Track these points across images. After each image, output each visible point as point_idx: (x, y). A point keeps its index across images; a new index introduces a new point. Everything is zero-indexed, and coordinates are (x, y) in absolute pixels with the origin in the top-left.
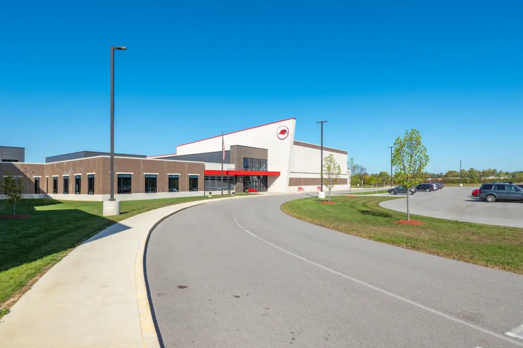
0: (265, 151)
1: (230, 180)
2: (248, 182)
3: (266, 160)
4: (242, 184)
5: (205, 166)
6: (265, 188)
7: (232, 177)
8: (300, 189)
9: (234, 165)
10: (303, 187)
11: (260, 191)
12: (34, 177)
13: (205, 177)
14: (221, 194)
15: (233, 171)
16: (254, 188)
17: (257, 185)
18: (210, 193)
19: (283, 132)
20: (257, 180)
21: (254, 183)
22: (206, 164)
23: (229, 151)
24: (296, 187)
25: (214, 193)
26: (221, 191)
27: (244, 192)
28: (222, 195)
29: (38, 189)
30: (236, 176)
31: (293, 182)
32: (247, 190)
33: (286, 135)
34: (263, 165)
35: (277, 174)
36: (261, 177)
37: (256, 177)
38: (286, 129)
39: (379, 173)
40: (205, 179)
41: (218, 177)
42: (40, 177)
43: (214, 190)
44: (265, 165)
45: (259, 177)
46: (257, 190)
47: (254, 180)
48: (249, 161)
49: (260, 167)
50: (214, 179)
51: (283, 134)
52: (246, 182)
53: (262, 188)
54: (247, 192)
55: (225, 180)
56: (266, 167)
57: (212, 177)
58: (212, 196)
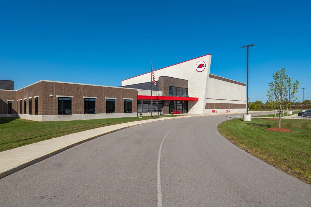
0: (186, 82)
1: (158, 104)
2: (173, 105)
3: (187, 89)
4: (168, 108)
5: (138, 92)
6: (186, 111)
7: (160, 102)
8: (213, 111)
9: (162, 92)
10: (216, 110)
11: (182, 113)
12: (8, 100)
13: (138, 101)
14: (150, 115)
15: (161, 97)
16: (178, 111)
17: (180, 108)
18: (141, 115)
19: (201, 66)
20: (180, 104)
21: (178, 107)
22: (138, 90)
23: (158, 81)
24: (210, 110)
25: (144, 114)
26: (150, 113)
27: (170, 113)
28: (152, 116)
29: (11, 110)
30: (163, 101)
31: (209, 106)
32: (172, 113)
33: (203, 68)
34: (184, 93)
35: (195, 100)
36: (183, 102)
37: (179, 102)
38: (203, 63)
39: (255, 102)
40: (138, 103)
41: (149, 101)
42: (13, 100)
43: (145, 112)
44: (186, 93)
45: (181, 102)
46: (180, 112)
47: (177, 104)
48: (173, 88)
49: (182, 94)
50: (146, 103)
51: (201, 68)
52: (171, 105)
53: (183, 111)
54: (172, 114)
55: (154, 104)
56: (187, 94)
57: (143, 101)
58: (143, 117)
